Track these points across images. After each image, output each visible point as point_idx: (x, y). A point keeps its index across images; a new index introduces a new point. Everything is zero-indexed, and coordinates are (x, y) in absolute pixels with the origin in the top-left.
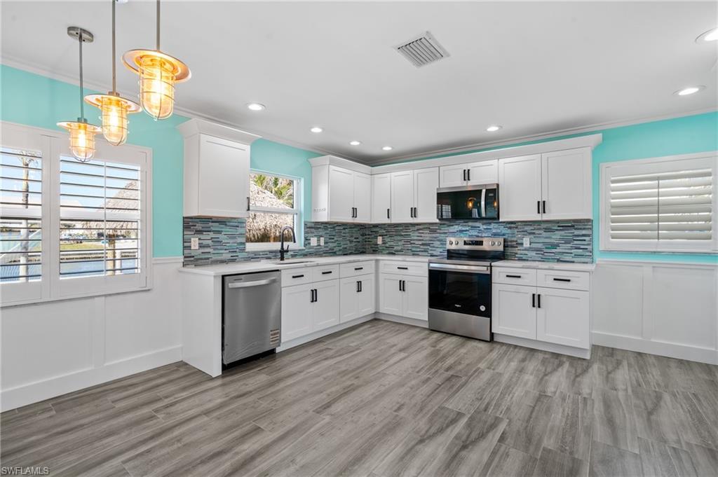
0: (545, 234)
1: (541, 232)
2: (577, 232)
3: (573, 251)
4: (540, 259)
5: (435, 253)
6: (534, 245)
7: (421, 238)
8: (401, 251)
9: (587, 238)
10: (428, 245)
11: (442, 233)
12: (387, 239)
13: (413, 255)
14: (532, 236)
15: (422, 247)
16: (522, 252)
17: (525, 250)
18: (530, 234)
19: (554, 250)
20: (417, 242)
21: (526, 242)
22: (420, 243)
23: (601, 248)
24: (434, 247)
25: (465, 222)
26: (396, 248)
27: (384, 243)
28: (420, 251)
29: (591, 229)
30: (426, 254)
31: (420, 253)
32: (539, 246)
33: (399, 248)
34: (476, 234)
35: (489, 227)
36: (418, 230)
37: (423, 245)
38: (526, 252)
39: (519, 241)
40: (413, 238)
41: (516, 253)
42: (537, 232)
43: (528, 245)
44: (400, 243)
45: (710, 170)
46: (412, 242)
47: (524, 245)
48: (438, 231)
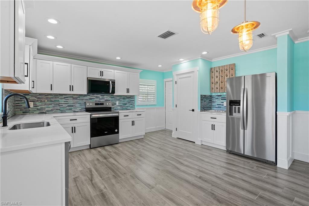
0: (123, 100)
1: (122, 99)
2: (131, 100)
3: (130, 106)
4: (121, 109)
5: (76, 110)
6: (120, 104)
7: (67, 103)
8: (52, 110)
9: (133, 101)
10: (72, 106)
11: (80, 100)
12: (38, 103)
13: (62, 112)
14: (119, 101)
15: (67, 107)
16: (116, 107)
17: (117, 106)
18: (119, 100)
19: (125, 106)
20: (64, 105)
21: (117, 103)
22: (67, 105)
23: (137, 104)
24: (76, 107)
25: (93, 95)
26: (46, 109)
27: (35, 106)
28: (66, 110)
29: (134, 98)
30: (71, 111)
31: (66, 111)
32: (121, 104)
33: (50, 109)
34: (98, 100)
35: (103, 97)
36: (64, 98)
37: (68, 106)
38: (117, 107)
39: (115, 103)
40: (61, 102)
41: (114, 108)
42: (121, 99)
43: (118, 104)
44: (50, 106)
45: (154, 85)
46: (60, 105)
47: (117, 104)
48: (78, 99)
